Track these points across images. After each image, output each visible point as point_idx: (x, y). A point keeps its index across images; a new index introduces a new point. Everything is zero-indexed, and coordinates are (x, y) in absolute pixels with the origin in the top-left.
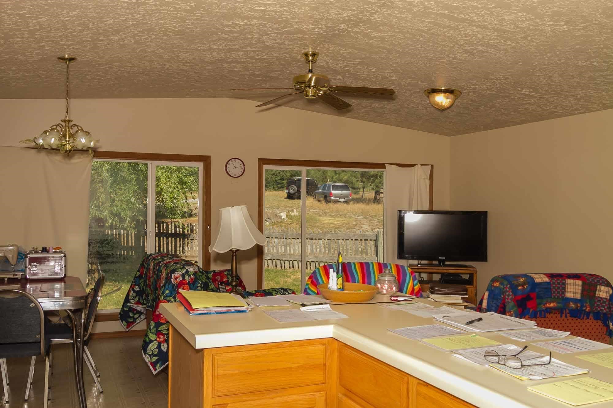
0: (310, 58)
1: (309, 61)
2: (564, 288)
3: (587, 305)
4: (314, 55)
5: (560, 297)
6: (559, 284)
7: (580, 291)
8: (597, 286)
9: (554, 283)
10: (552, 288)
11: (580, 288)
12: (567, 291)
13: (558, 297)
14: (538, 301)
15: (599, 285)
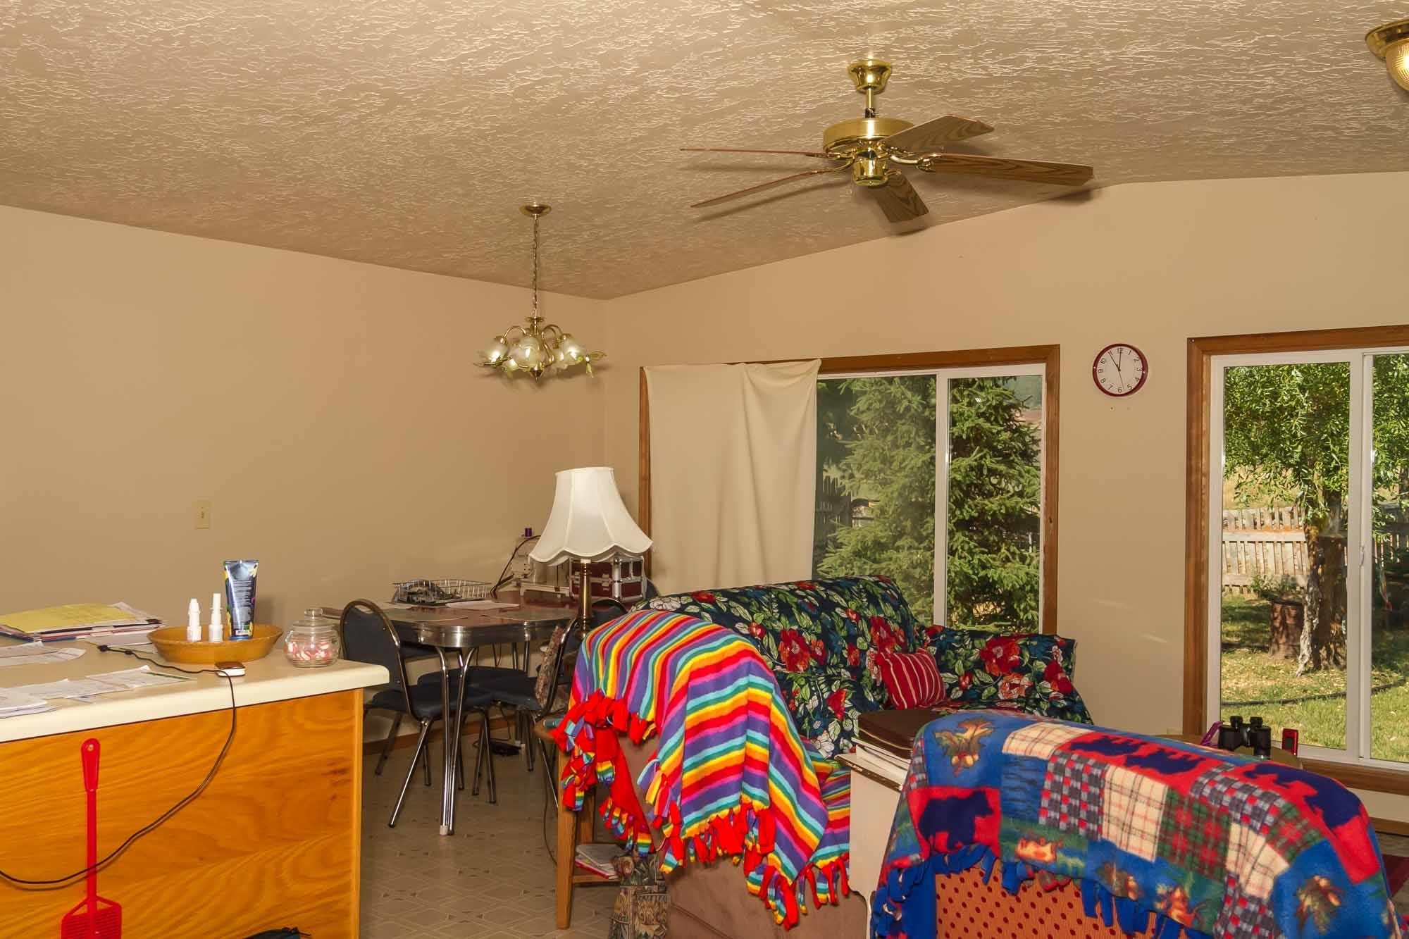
0: (870, 79)
1: (867, 88)
2: (1097, 799)
3: (1178, 894)
4: (880, 70)
5: (1082, 831)
6: (1077, 775)
7: (1152, 829)
8: (1228, 824)
9: (1060, 769)
10: (1047, 784)
11: (1156, 814)
12: (1109, 815)
13: (1071, 830)
14: (1007, 824)
15: (1239, 822)
